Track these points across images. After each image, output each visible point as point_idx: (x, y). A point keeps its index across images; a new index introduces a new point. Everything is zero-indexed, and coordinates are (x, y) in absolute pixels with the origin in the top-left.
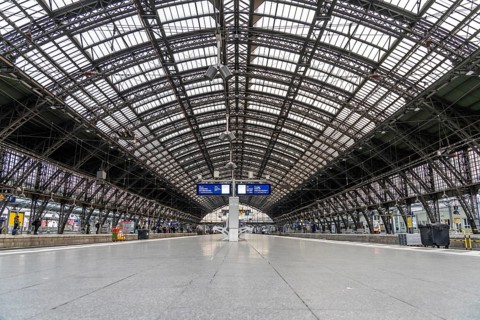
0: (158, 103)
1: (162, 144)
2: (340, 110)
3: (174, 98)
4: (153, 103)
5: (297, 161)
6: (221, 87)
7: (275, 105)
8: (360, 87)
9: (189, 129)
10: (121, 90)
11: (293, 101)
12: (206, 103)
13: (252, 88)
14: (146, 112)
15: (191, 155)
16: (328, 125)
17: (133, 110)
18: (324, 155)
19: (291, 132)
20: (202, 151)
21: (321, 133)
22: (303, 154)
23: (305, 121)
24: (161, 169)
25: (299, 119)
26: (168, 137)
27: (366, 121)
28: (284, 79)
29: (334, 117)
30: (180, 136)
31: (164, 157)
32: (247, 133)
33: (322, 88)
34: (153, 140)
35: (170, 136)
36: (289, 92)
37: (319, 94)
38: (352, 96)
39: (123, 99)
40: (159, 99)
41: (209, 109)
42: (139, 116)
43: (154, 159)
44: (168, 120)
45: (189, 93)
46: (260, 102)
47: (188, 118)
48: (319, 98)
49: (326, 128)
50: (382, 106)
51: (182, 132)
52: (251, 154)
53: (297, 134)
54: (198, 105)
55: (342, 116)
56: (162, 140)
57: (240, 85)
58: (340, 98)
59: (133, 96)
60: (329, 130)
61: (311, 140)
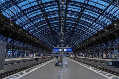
0: (35, 14)
1: (38, 29)
2: (99, 17)
3: (41, 13)
4: (34, 14)
5: (82, 34)
6: (57, 9)
7: (76, 15)
8: (107, 8)
9: (47, 24)
10: (23, 10)
11: (82, 13)
12: (52, 14)
13: (68, 9)
14: (32, 18)
15: (48, 32)
16: (94, 22)
17: (27, 17)
18: (92, 32)
19: (81, 25)
20: (51, 31)
22: (84, 32)
23: (86, 21)
24: (38, 37)
25: (84, 20)
26: (40, 26)
27: (108, 20)
28: (80, 5)
29: (96, 19)
30: (44, 26)
31: (39, 33)
32: (66, 25)
33: (93, 8)
34: (35, 27)
35: (41, 26)
36: (81, 10)
38: (104, 11)
39: (24, 13)
40: (36, 13)
42: (30, 19)
43: (35, 34)
44: (40, 21)
45: (46, 11)
46: (71, 14)
47: (46, 20)
48: (92, 12)
49: (93, 23)
50: (115, 15)
51: (44, 24)
52: (67, 32)
53: (83, 25)
54: (50, 15)
55: (99, 19)
56: (38, 27)
57: (64, 8)
58: (100, 12)
59: (27, 12)
61: (88, 27)
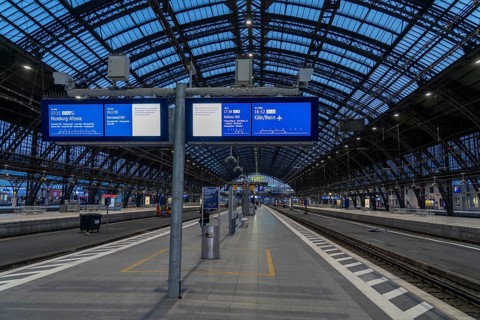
0: (159, 64)
2: (373, 69)
4: (155, 64)
6: (232, 45)
7: (296, 65)
8: (401, 37)
12: (215, 63)
13: (269, 44)
16: (358, 87)
21: (348, 97)
22: (327, 122)
23: (330, 84)
25: (324, 81)
27: (405, 80)
28: (306, 30)
29: (365, 78)
33: (352, 40)
36: (312, 48)
37: (349, 48)
38: (388, 49)
40: (160, 59)
41: (221, 71)
45: (195, 52)
46: (278, 61)
48: (349, 53)
49: (354, 91)
50: (427, 61)
53: (320, 99)
55: (375, 77)
57: (255, 42)
58: (375, 52)
60: (359, 94)
61: (336, 106)
